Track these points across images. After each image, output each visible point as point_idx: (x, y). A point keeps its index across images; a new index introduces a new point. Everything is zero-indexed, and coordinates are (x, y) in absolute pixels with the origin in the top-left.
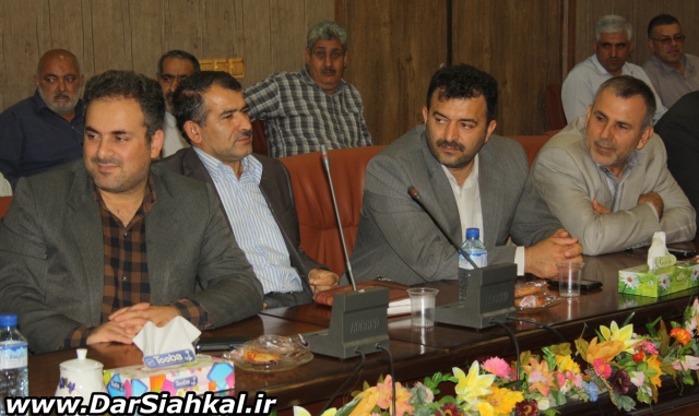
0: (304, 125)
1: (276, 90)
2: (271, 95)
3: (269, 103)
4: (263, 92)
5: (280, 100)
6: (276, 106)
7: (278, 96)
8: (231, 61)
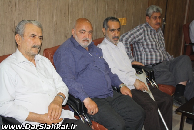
0: (152, 45)
1: (142, 32)
2: (141, 34)
3: (140, 37)
4: (138, 33)
5: (143, 36)
6: (142, 39)
7: (143, 35)
8: (123, 18)
